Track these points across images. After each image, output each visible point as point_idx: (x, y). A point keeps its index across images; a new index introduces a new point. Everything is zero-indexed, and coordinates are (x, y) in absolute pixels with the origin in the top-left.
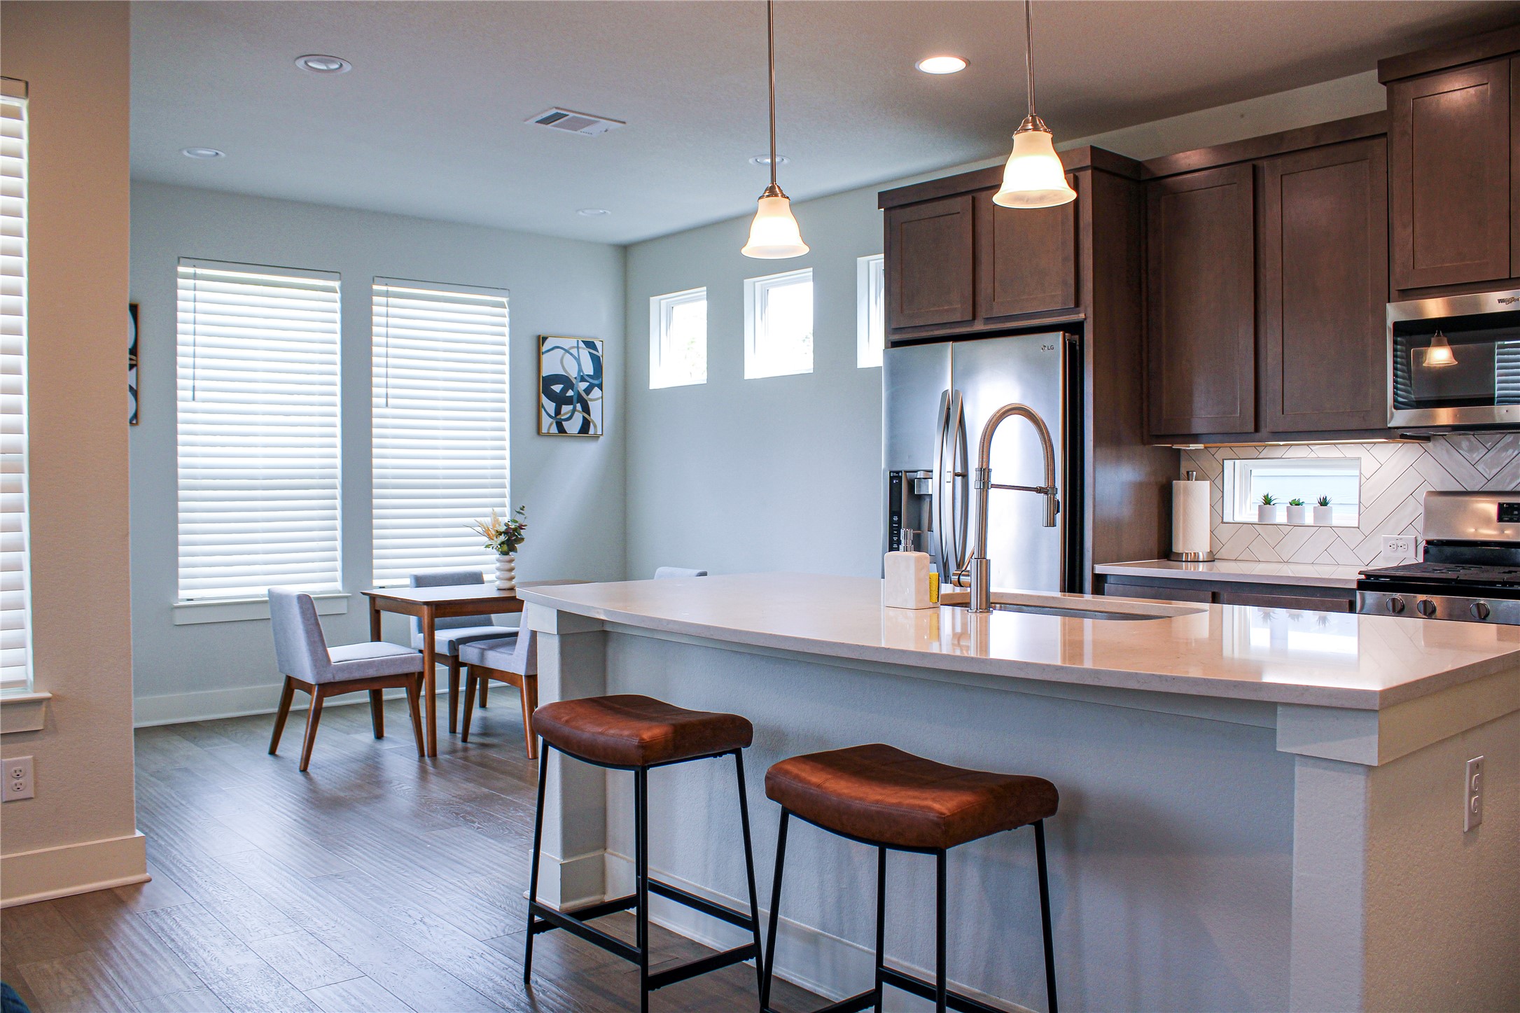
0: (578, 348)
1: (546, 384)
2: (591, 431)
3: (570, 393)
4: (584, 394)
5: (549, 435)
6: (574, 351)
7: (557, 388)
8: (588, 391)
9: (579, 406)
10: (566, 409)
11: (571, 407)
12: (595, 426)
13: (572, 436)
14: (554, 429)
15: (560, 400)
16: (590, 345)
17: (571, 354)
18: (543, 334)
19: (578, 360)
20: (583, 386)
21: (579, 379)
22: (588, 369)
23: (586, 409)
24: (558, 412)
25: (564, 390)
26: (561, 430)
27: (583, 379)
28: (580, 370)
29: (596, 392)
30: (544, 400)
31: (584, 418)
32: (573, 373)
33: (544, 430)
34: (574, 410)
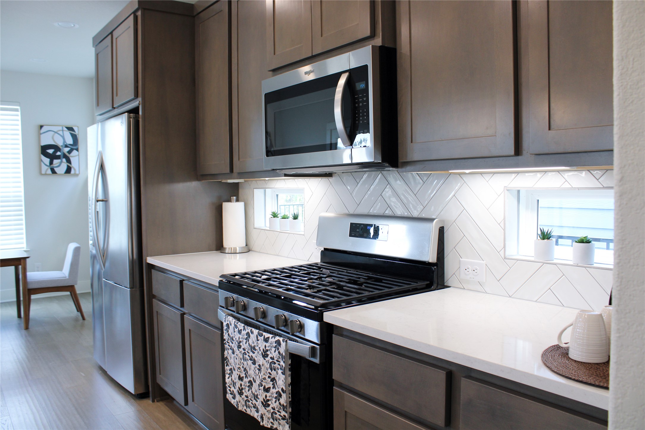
0: (63, 130)
1: (44, 150)
2: (73, 172)
3: (58, 153)
4: (67, 154)
5: (46, 174)
6: (61, 133)
7: (51, 151)
8: (70, 152)
9: (64, 160)
10: (56, 162)
11: (59, 161)
12: (75, 170)
13: (61, 175)
14: (49, 172)
15: (52, 157)
16: (70, 129)
17: (59, 134)
18: (42, 124)
19: (63, 137)
20: (66, 150)
21: (64, 146)
22: (70, 141)
23: (69, 161)
24: (51, 163)
25: (55, 152)
26: (53, 172)
27: (66, 146)
28: (64, 141)
29: (75, 152)
30: (43, 158)
31: (68, 166)
32: (60, 143)
33: (43, 172)
34: (62, 162)
